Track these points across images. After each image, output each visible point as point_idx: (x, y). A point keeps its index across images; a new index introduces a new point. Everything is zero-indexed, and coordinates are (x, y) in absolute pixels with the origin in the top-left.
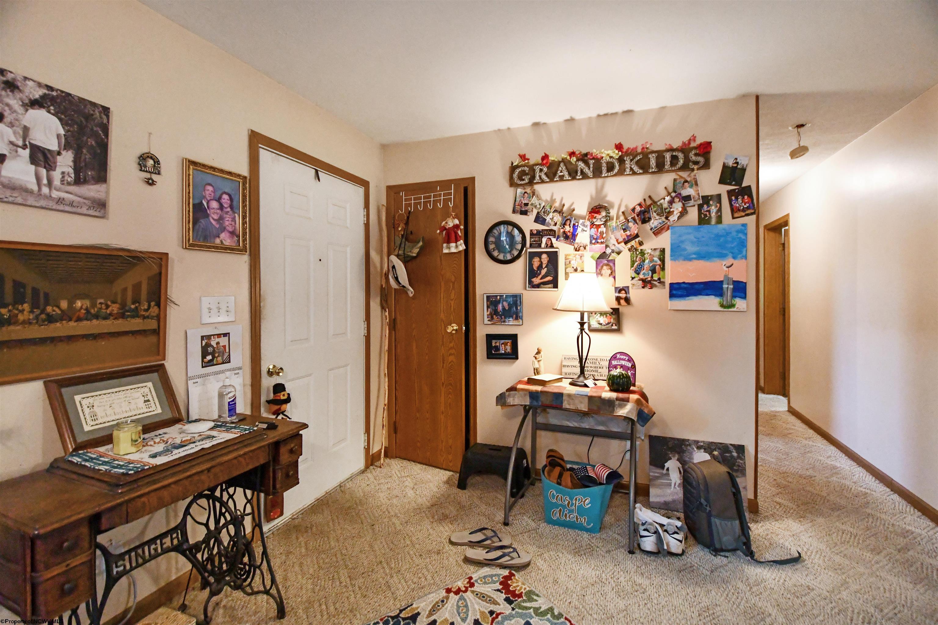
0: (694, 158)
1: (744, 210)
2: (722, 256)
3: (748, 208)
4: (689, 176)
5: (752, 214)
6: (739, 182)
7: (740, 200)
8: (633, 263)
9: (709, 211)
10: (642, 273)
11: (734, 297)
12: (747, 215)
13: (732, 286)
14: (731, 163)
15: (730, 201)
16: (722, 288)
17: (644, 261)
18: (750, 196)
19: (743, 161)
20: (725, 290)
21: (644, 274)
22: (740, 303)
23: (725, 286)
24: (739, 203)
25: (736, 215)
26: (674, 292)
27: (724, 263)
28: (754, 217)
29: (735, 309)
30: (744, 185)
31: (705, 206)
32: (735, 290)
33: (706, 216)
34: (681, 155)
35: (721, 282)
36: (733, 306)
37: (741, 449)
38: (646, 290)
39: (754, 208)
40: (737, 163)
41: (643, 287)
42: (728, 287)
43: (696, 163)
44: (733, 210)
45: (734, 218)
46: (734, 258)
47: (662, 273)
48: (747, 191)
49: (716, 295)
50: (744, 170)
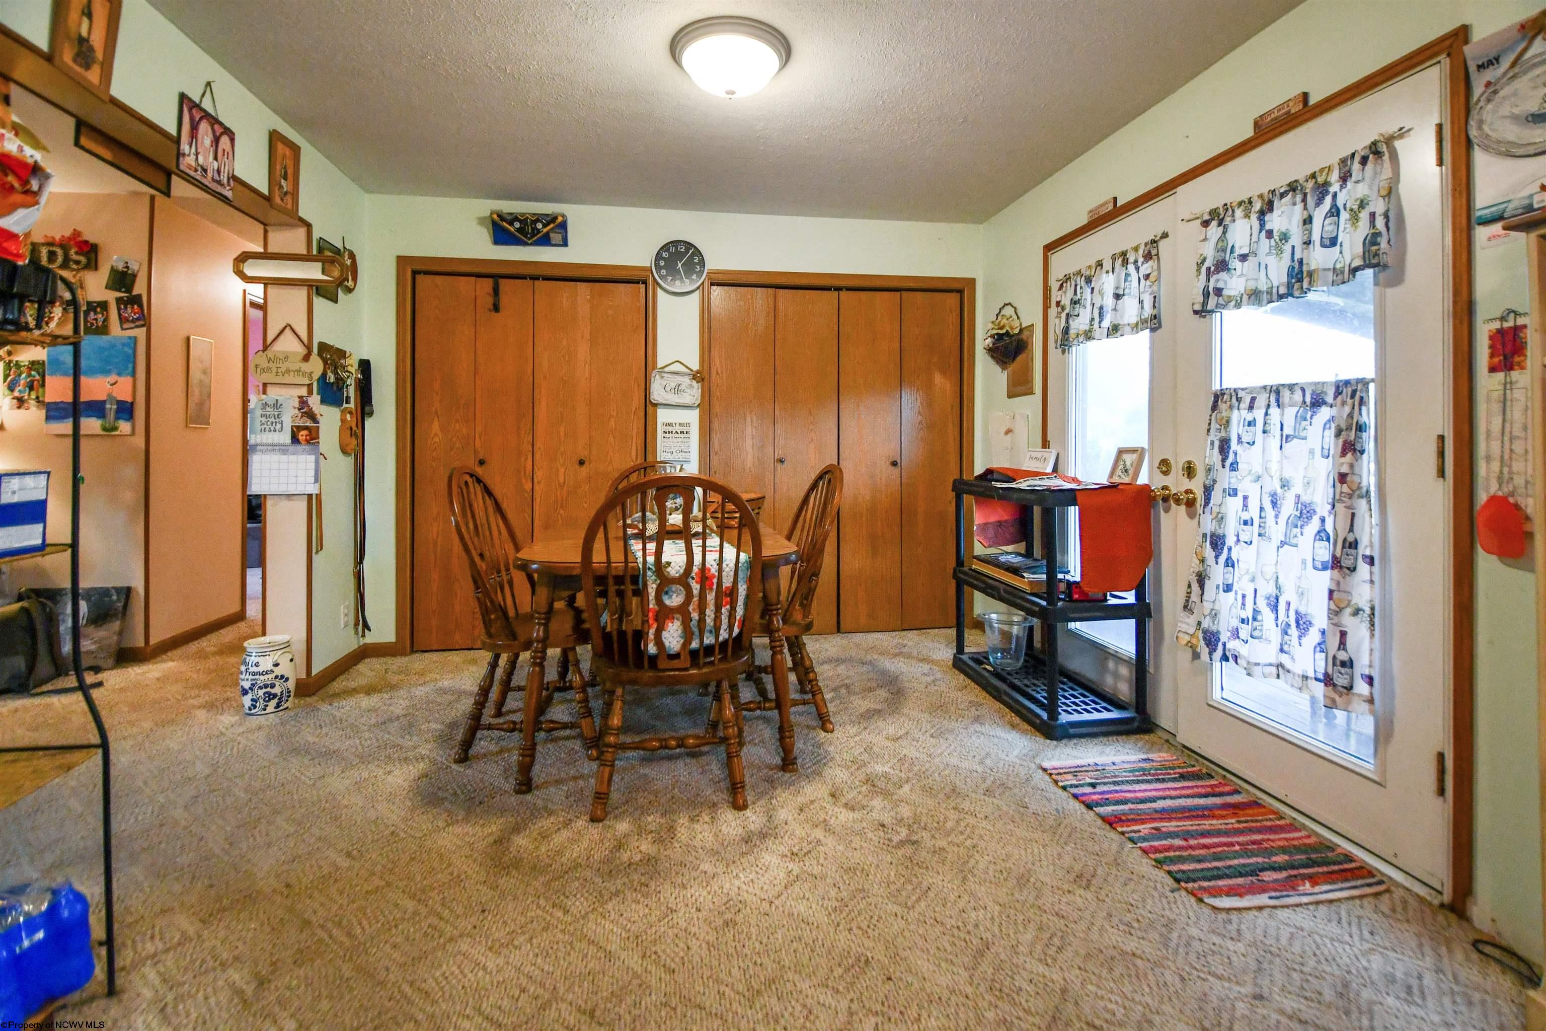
0: (75, 257)
1: (133, 321)
2: (106, 372)
3: (138, 319)
4: (74, 276)
5: (143, 326)
6: (129, 290)
7: (129, 310)
8: (6, 377)
9: (96, 319)
10: (17, 389)
11: (117, 418)
12: (137, 327)
13: (115, 407)
14: (120, 266)
15: (119, 309)
16: (104, 409)
17: (20, 375)
18: (141, 306)
19: (134, 267)
20: (107, 411)
21: (20, 391)
22: (124, 427)
23: (108, 406)
24: (129, 312)
25: (125, 326)
26: (52, 413)
27: (108, 379)
28: (144, 329)
29: (117, 433)
30: (135, 293)
31: (92, 314)
32: (118, 411)
33: (92, 324)
34: (60, 252)
35: (104, 402)
36: (116, 429)
37: (127, 592)
38: (22, 411)
39: (144, 320)
40: (127, 267)
41: (19, 408)
42: (111, 407)
43: (77, 262)
44: (122, 320)
45: (123, 329)
46: (119, 374)
47: (41, 390)
48: (136, 300)
49: (99, 417)
50: (134, 276)
